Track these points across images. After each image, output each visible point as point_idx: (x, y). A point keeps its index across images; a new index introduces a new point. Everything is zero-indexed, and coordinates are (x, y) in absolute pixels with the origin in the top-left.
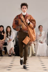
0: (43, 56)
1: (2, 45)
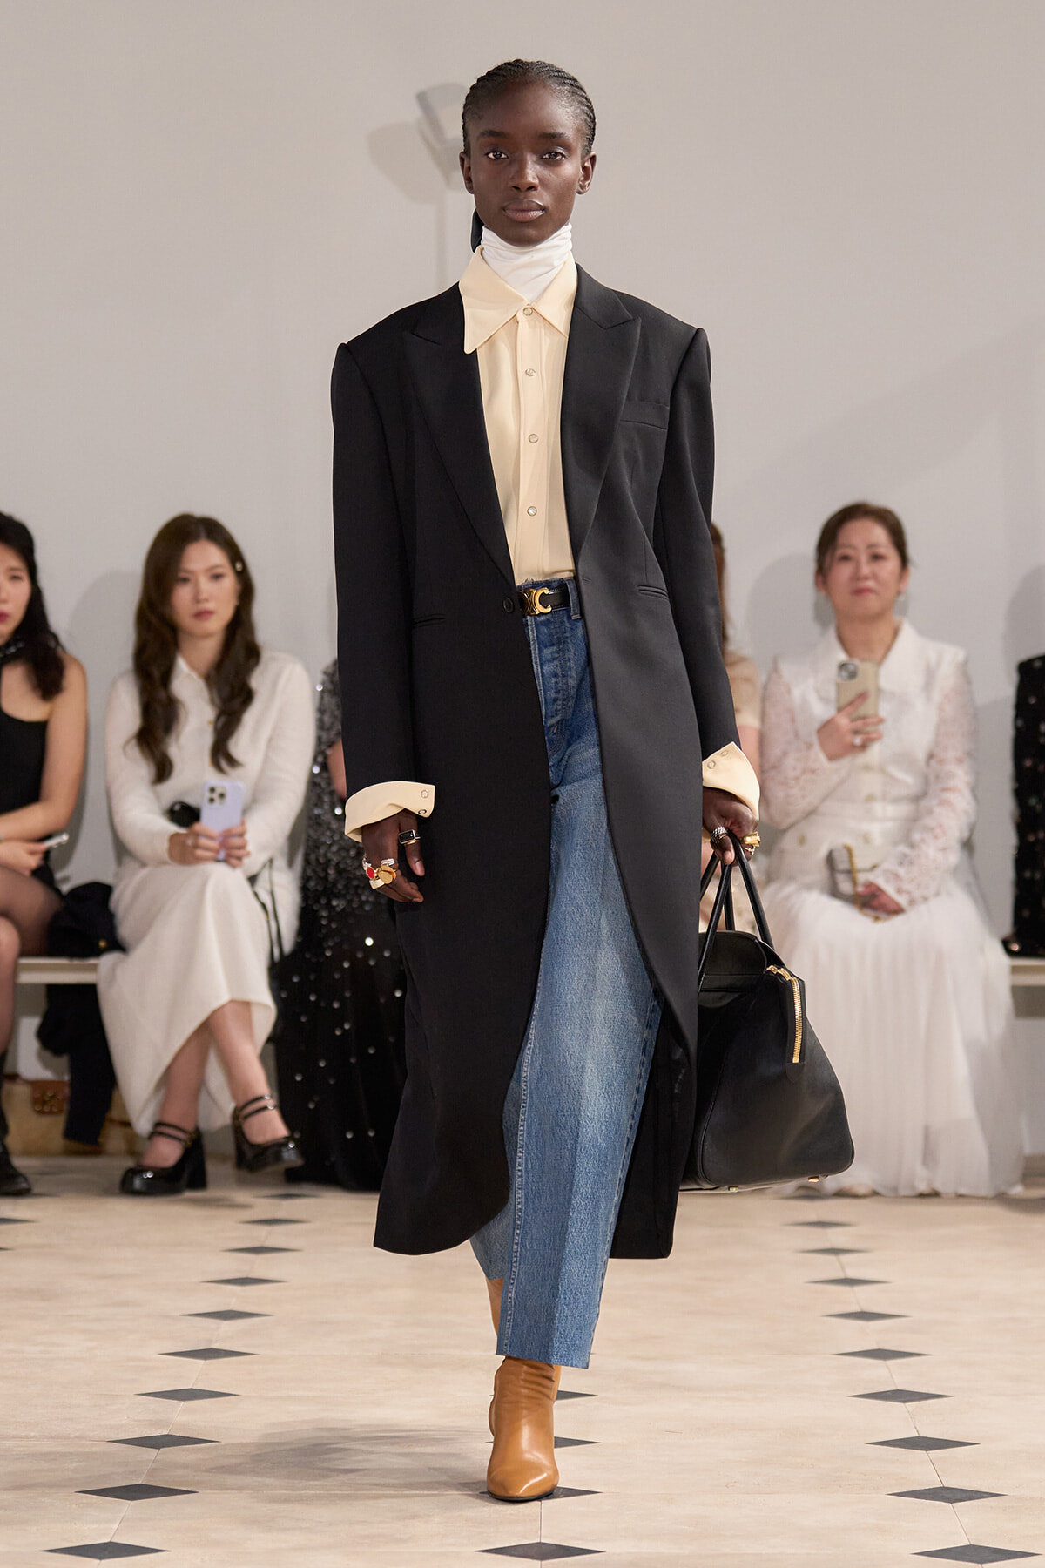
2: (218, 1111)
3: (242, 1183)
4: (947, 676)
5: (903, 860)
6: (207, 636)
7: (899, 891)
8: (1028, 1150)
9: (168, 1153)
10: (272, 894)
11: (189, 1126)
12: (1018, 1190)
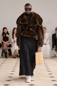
0: (47, 58)
1: (6, 46)
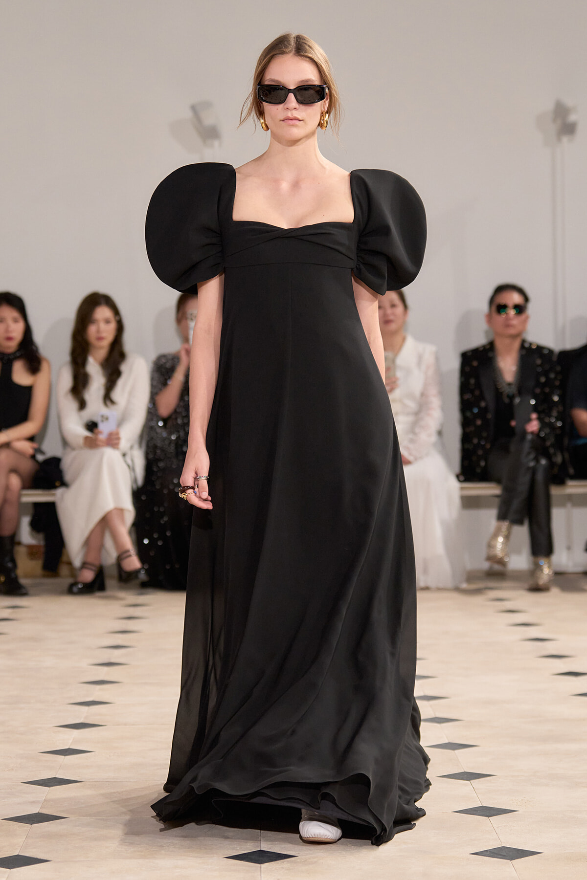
1: (15, 481)
2: (110, 556)
3: (121, 588)
4: (429, 358)
5: (412, 441)
6: (101, 348)
7: (410, 454)
8: (469, 566)
9: (88, 576)
10: (132, 461)
11: (97, 563)
12: (464, 586)
